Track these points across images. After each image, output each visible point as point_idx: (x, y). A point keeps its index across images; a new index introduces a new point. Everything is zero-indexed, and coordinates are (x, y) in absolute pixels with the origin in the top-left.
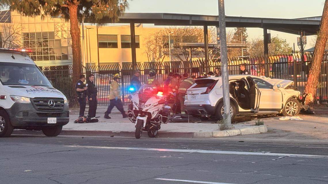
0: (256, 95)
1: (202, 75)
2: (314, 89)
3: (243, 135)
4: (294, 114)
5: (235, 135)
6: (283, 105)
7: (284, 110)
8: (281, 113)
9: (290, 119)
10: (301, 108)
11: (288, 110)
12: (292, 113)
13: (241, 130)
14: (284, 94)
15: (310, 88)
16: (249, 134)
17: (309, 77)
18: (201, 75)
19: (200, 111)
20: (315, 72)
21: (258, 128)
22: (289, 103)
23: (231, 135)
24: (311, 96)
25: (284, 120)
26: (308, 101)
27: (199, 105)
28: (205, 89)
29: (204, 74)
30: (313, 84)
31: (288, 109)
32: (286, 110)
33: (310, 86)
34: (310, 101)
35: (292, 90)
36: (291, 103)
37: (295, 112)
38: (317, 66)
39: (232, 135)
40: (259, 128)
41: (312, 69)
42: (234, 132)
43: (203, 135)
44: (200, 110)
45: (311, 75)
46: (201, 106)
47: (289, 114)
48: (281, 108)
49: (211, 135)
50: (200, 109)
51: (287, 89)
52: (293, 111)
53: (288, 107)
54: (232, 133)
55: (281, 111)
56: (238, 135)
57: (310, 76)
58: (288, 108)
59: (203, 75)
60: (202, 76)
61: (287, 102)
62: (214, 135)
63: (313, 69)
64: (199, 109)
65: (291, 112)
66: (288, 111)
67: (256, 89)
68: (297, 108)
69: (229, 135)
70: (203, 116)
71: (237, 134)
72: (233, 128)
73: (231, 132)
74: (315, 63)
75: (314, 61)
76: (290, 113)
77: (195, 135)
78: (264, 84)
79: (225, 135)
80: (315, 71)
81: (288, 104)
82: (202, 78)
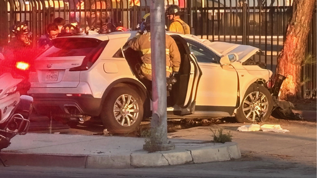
0: (192, 77)
1: (70, 28)
2: (297, 66)
3: (197, 163)
4: (259, 119)
5: (180, 162)
6: (239, 98)
7: (240, 111)
8: (233, 116)
9: (261, 130)
10: (274, 107)
11: (249, 111)
12: (257, 116)
13: (192, 151)
14: (243, 76)
15: (289, 64)
16: (210, 161)
17: (287, 41)
18: (67, 28)
19: (66, 107)
20: (300, 31)
21: (225, 148)
22: (250, 95)
23: (171, 164)
24: (291, 81)
25: (249, 131)
26: (284, 92)
27: (66, 94)
28: (79, 60)
29: (73, 26)
30: (296, 55)
31: (247, 109)
32: (244, 110)
33: (289, 60)
34: (287, 93)
35: (257, 67)
36: (254, 95)
37: (262, 116)
38: (303, 18)
39: (175, 163)
40: (228, 149)
41: (293, 24)
42: (178, 157)
43: (111, 162)
44: (67, 105)
45: (292, 37)
46: (69, 97)
47: (250, 119)
48: (235, 105)
49: (129, 161)
50: (69, 104)
51: (246, 65)
52: (258, 113)
53: (248, 103)
54: (175, 158)
55: (235, 111)
56: (187, 163)
57: (289, 38)
58: (248, 106)
59: (72, 28)
60: (68, 31)
61: (247, 92)
62: (135, 162)
63: (295, 23)
64: (66, 103)
65: (254, 115)
66: (247, 113)
67: (191, 62)
68: (266, 106)
69: (167, 164)
70: (72, 119)
71: (184, 161)
72: (172, 148)
73: (173, 156)
74: (301, 10)
75: (298, 8)
76: (251, 117)
77: (90, 160)
78: (200, 51)
79: (160, 163)
80: (299, 28)
81: (249, 98)
82: (70, 34)
